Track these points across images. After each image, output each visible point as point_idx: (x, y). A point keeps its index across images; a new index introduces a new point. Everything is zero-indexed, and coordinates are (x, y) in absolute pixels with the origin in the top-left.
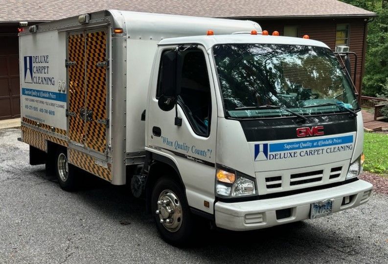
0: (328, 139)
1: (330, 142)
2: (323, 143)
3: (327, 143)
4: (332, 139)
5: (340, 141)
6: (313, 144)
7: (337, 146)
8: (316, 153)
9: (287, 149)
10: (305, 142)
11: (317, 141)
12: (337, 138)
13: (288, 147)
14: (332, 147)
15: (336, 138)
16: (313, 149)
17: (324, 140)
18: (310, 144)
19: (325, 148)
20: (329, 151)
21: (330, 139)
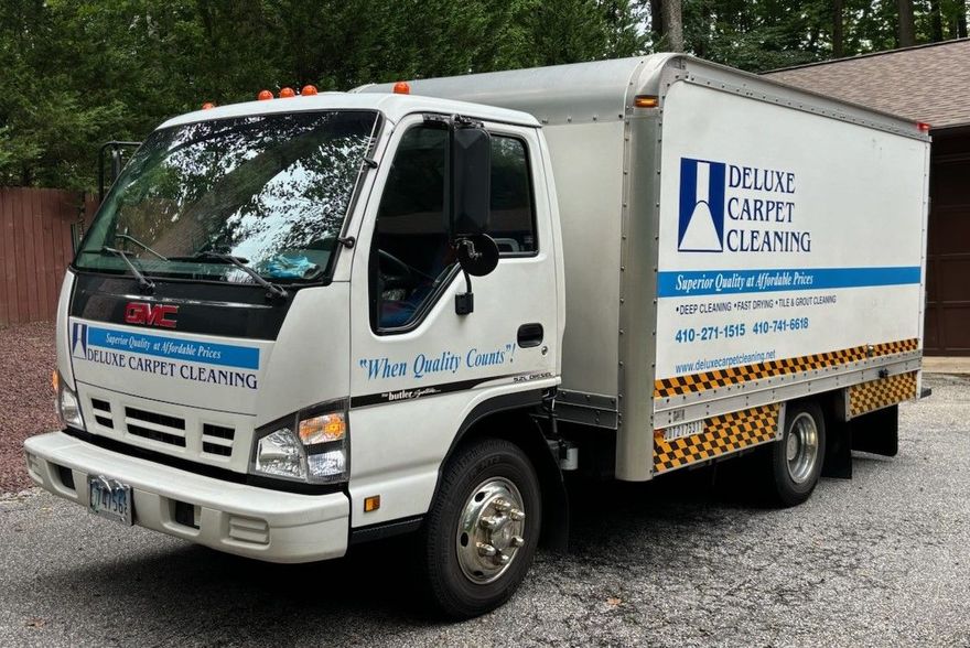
0: (186, 343)
1: (190, 351)
2: (173, 349)
3: (182, 350)
4: (196, 345)
5: (216, 354)
6: (153, 346)
7: (208, 367)
8: (158, 369)
9: (109, 345)
10: (138, 337)
11: (162, 340)
12: (209, 345)
13: (112, 340)
14: (196, 365)
15: (206, 345)
16: (153, 358)
17: (177, 342)
18: (145, 344)
19: (179, 363)
20: (187, 373)
21: (191, 343)
